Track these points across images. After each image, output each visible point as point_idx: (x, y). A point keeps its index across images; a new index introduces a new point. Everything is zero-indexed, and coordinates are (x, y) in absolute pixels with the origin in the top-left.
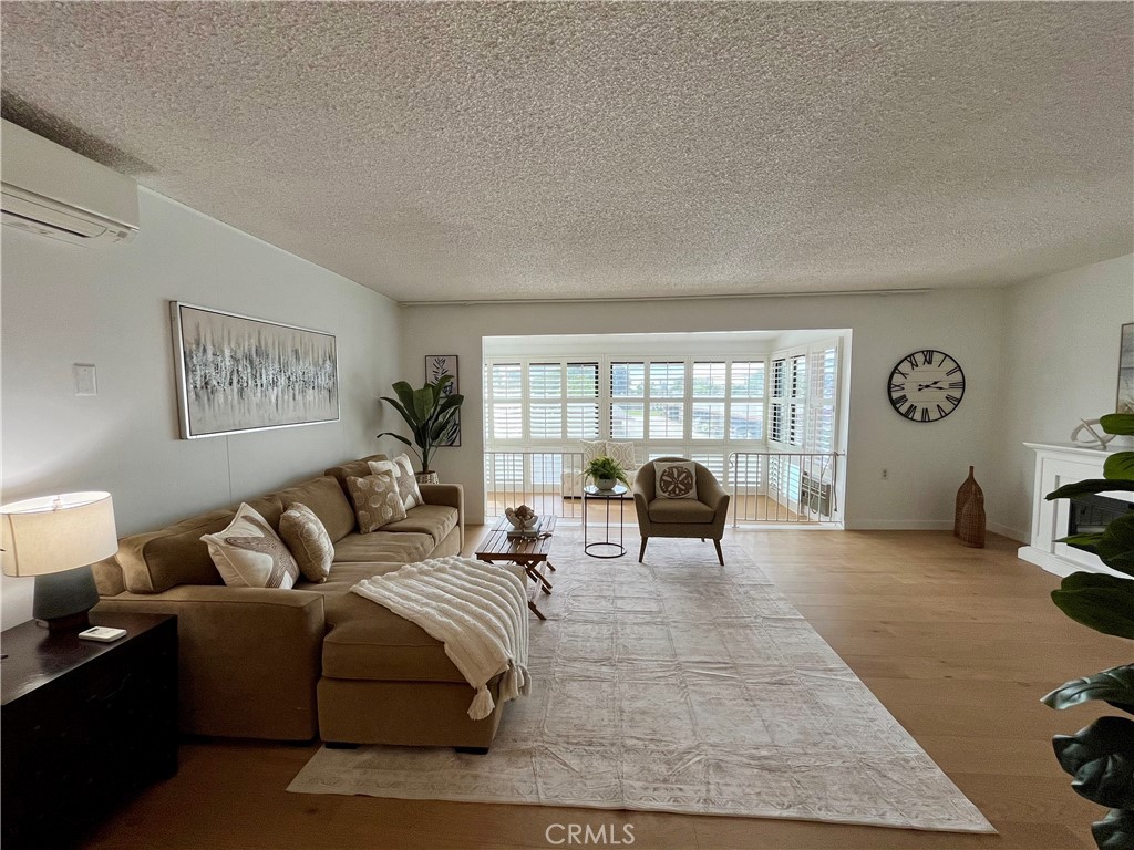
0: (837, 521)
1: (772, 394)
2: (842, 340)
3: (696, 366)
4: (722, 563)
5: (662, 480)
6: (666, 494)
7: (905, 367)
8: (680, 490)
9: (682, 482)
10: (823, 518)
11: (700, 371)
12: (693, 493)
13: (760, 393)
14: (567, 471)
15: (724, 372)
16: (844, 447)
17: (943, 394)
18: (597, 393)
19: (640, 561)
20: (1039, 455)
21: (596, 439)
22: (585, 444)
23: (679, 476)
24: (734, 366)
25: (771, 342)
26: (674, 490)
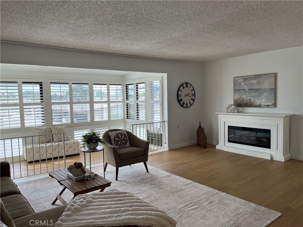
0: (165, 147)
1: (126, 99)
2: (162, 77)
3: (94, 86)
4: (148, 171)
5: (115, 140)
6: (118, 146)
7: (181, 88)
8: (123, 143)
9: (123, 140)
10: (159, 147)
11: (96, 88)
12: (128, 144)
13: (120, 99)
14: (30, 147)
15: (106, 89)
16: (166, 118)
17: (191, 98)
18: (42, 99)
19: (117, 180)
20: (219, 116)
21: (43, 126)
22: (38, 129)
23: (121, 137)
24: (111, 86)
25: (123, 76)
26: (120, 144)
